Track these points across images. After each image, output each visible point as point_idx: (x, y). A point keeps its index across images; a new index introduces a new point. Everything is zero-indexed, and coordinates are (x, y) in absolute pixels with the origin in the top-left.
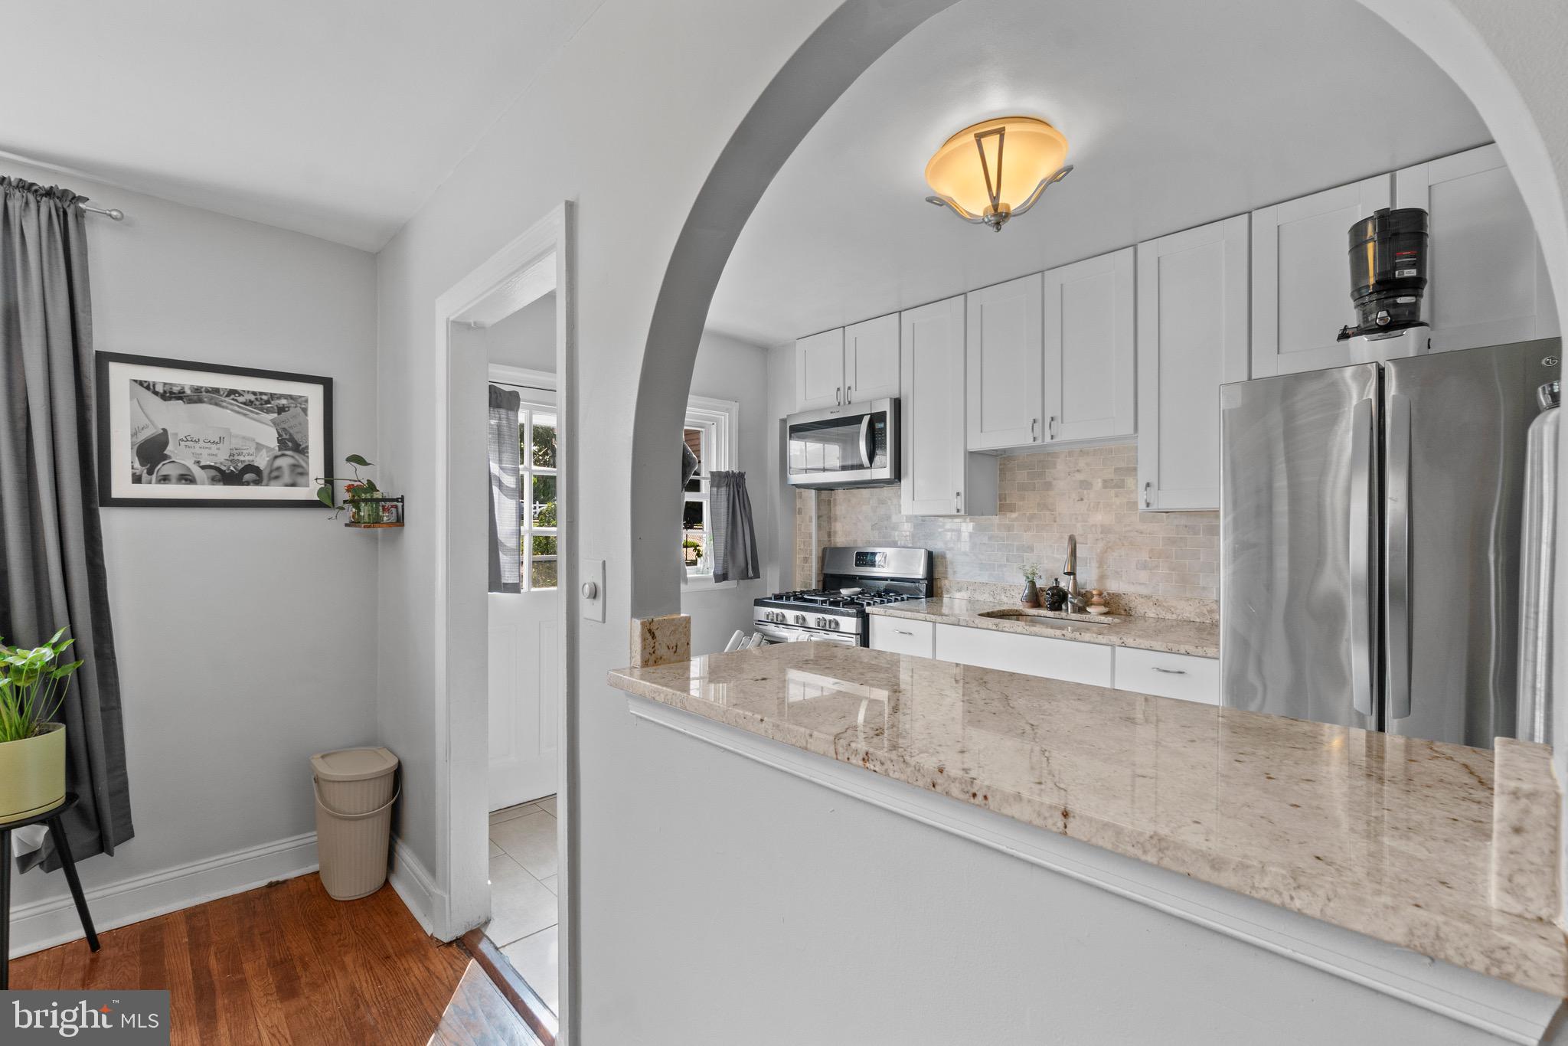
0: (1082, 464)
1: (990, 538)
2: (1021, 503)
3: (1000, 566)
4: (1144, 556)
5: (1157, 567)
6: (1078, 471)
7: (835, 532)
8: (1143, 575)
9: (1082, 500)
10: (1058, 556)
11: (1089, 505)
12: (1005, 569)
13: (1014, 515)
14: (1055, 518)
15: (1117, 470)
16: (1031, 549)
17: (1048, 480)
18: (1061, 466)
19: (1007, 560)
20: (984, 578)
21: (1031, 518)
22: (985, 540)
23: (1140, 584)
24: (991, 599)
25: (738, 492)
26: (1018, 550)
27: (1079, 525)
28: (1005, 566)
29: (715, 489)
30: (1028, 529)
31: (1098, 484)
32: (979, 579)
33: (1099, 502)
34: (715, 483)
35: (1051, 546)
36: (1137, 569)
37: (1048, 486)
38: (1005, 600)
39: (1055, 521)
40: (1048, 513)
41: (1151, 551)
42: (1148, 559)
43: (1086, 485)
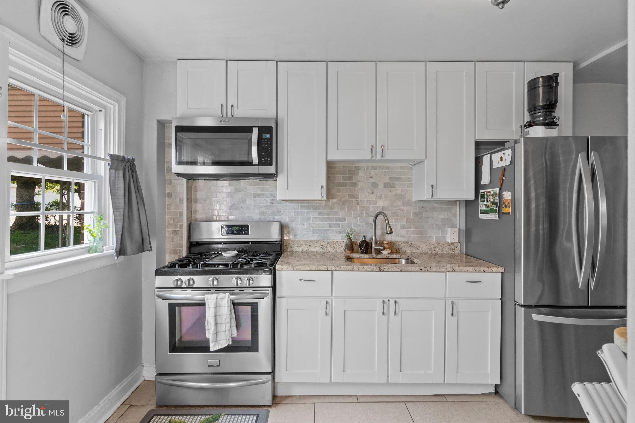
0: (373, 173)
1: (319, 214)
2: (339, 194)
3: (325, 230)
4: (404, 222)
5: (409, 227)
6: (371, 177)
7: (196, 211)
8: (403, 232)
9: (373, 193)
10: (360, 224)
11: (377, 196)
12: (328, 232)
13: (335, 201)
14: (358, 202)
15: (391, 178)
16: (344, 220)
17: (354, 181)
18: (361, 174)
19: (330, 226)
20: (315, 237)
21: (344, 202)
22: (316, 215)
23: (402, 236)
24: (321, 250)
25: (132, 175)
26: (337, 220)
27: (371, 206)
28: (329, 230)
29: (113, 171)
30: (343, 208)
31: (381, 186)
32: (312, 239)
33: (382, 195)
34: (114, 167)
35: (356, 218)
36: (400, 229)
37: (355, 185)
38: (330, 250)
39: (358, 204)
40: (354, 200)
41: (407, 219)
42: (405, 224)
43: (375, 185)
